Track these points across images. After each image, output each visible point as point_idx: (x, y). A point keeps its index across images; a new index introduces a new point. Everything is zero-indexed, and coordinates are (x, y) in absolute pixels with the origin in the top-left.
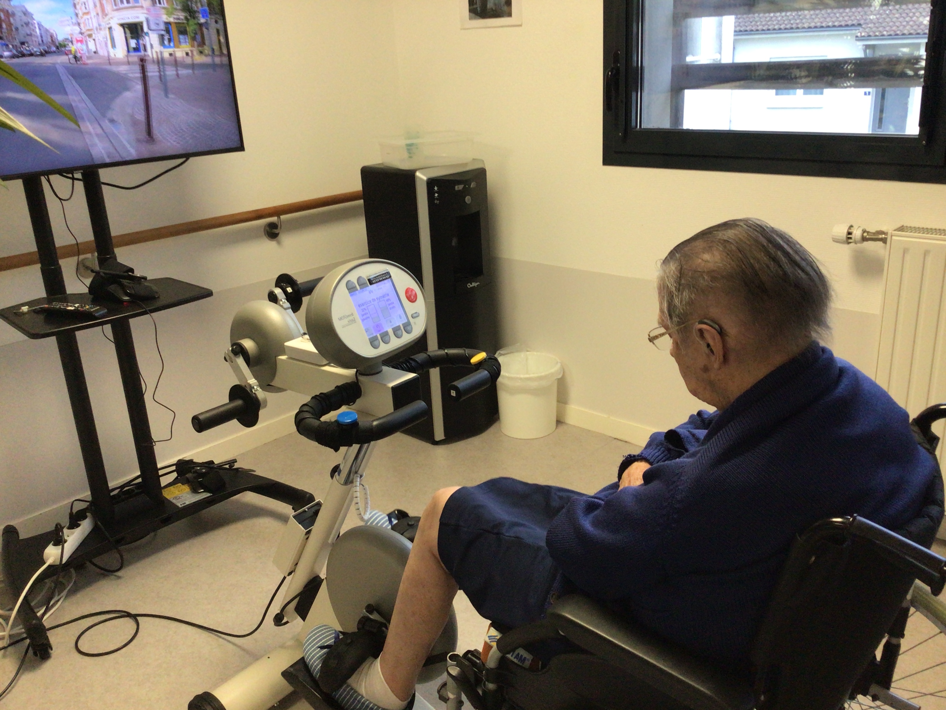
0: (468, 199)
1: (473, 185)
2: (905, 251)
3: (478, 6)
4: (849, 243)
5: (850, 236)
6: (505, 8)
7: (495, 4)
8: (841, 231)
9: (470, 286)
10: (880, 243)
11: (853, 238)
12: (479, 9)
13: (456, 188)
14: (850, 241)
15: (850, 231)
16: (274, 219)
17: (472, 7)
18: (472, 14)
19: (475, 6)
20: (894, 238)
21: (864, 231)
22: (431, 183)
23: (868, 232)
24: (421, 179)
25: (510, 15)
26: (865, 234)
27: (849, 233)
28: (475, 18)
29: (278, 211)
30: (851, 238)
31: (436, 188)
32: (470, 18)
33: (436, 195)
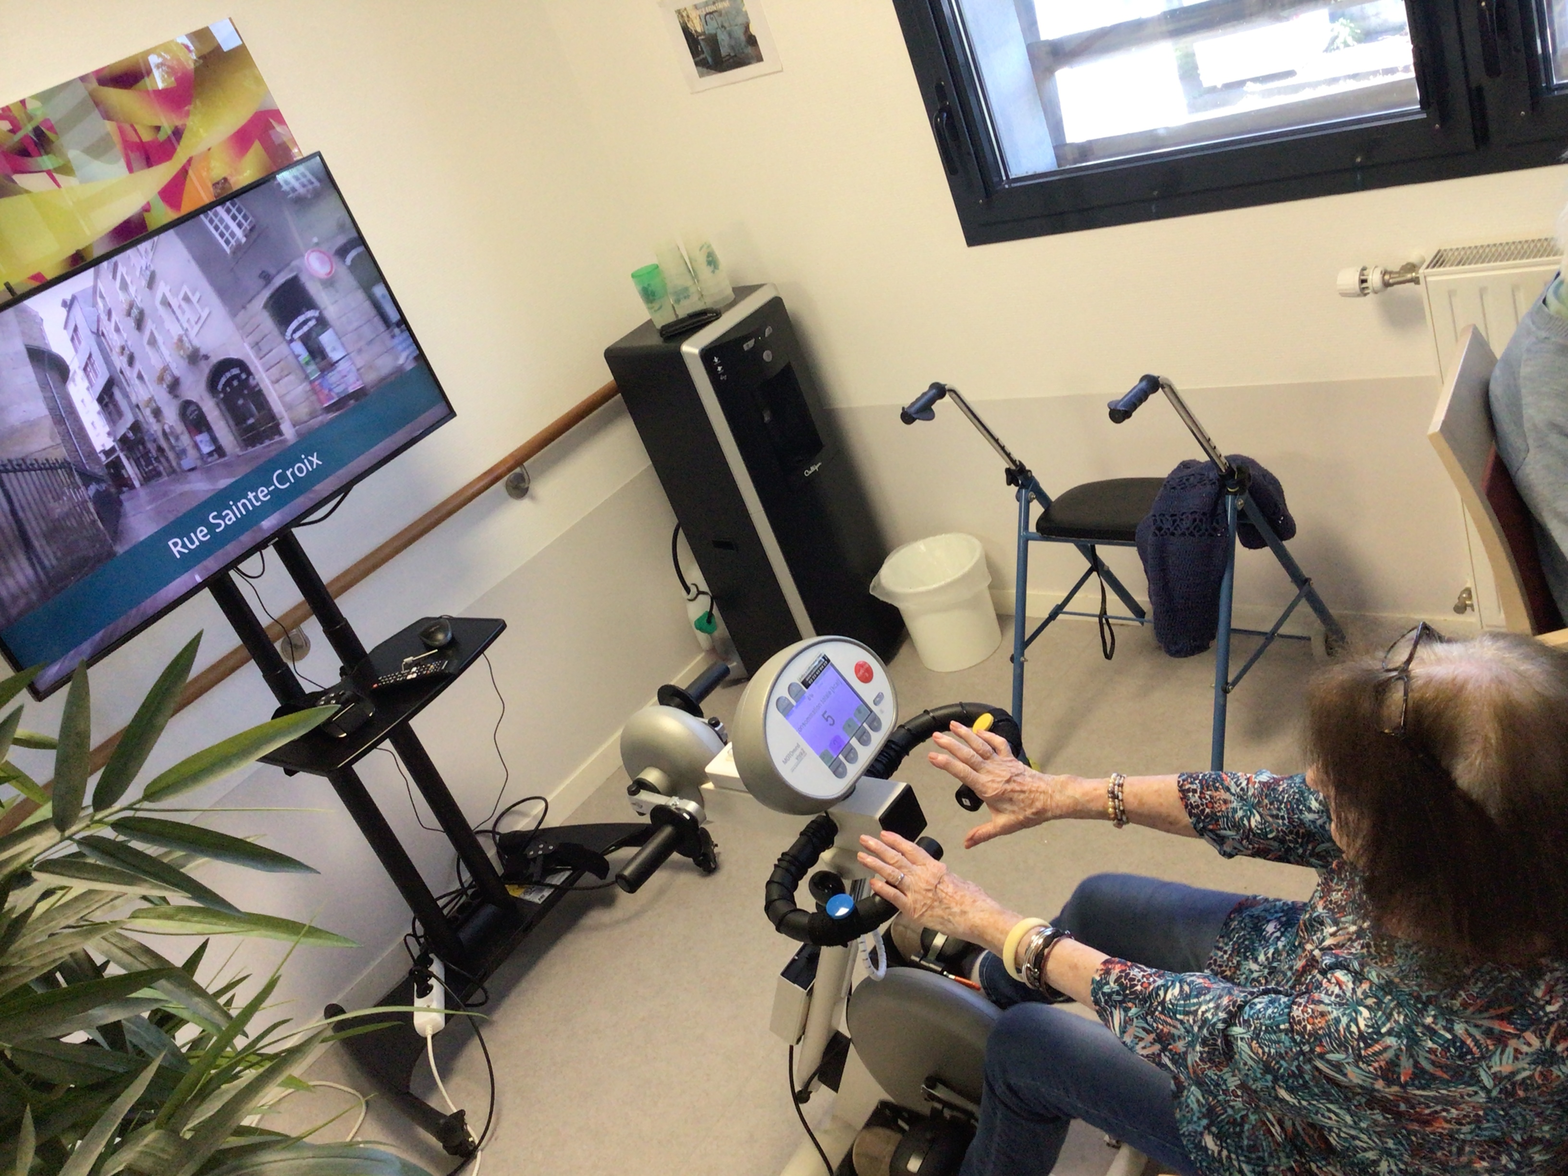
0: (768, 357)
1: (768, 330)
2: (1451, 294)
3: (707, 55)
4: (1365, 295)
5: (1364, 285)
6: (749, 50)
7: (732, 48)
8: (1349, 279)
10: (1412, 284)
11: (1371, 288)
12: (710, 60)
14: (1366, 291)
15: (1363, 277)
17: (697, 59)
18: (700, 68)
19: (702, 56)
20: (1429, 279)
21: (1385, 273)
23: (1391, 273)
25: (760, 59)
26: (1387, 277)
27: (1363, 281)
28: (708, 74)
30: (1367, 288)
32: (701, 75)
33: (719, 368)
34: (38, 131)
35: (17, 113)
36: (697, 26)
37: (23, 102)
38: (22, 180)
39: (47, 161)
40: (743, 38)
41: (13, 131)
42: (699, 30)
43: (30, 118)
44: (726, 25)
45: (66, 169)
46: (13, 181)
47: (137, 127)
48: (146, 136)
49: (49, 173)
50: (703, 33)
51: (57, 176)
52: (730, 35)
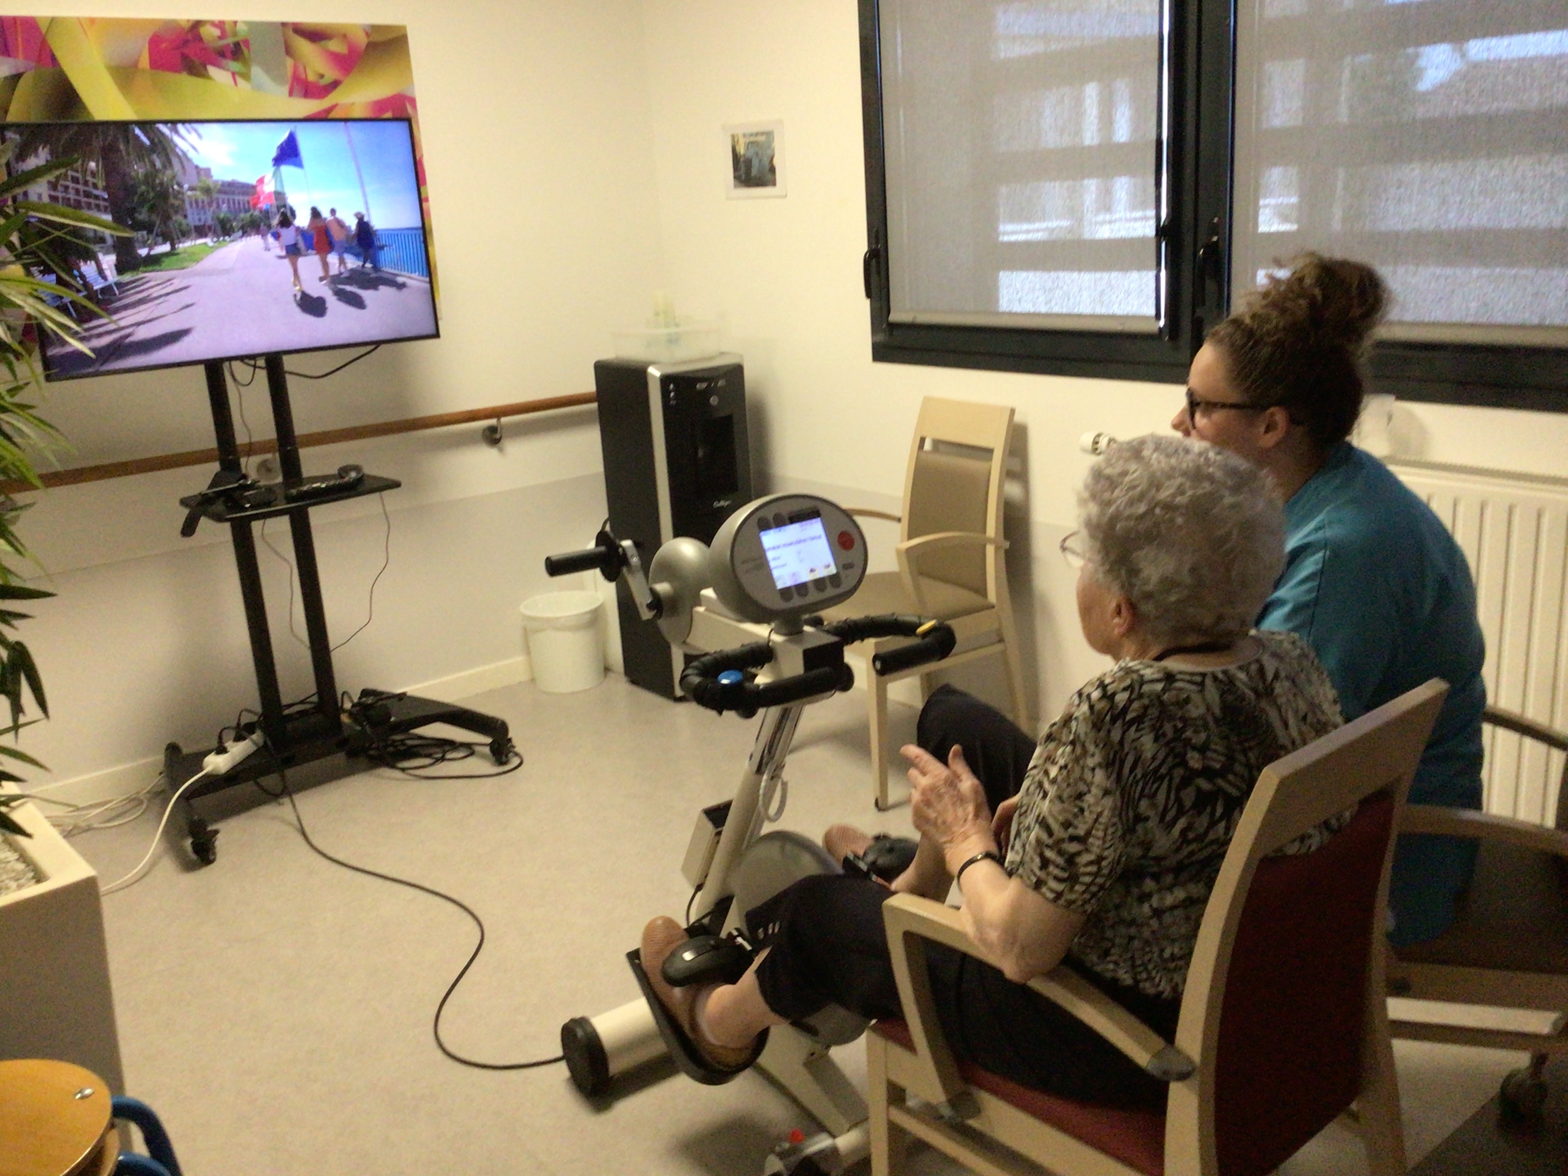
0: (714, 400)
1: (721, 383)
3: (741, 172)
4: (1094, 454)
5: (1096, 446)
6: (769, 176)
7: (759, 171)
8: (1088, 440)
9: (716, 505)
11: (1099, 449)
12: (743, 177)
13: (698, 386)
14: (1095, 451)
15: (1097, 440)
16: (493, 422)
17: (737, 174)
18: (736, 182)
22: (666, 380)
24: (654, 376)
25: (774, 183)
27: (1096, 443)
28: (739, 186)
29: (498, 413)
30: (1097, 448)
31: (672, 386)
32: (735, 187)
33: (672, 394)
34: (237, 45)
35: (228, 28)
36: (741, 150)
37: (235, 23)
38: (212, 70)
39: (235, 66)
40: (767, 167)
41: (220, 38)
42: (742, 152)
43: (235, 34)
44: (760, 153)
45: (246, 76)
46: (206, 69)
47: (308, 70)
48: (311, 77)
49: (233, 74)
50: (744, 155)
51: (239, 79)
52: (760, 161)
